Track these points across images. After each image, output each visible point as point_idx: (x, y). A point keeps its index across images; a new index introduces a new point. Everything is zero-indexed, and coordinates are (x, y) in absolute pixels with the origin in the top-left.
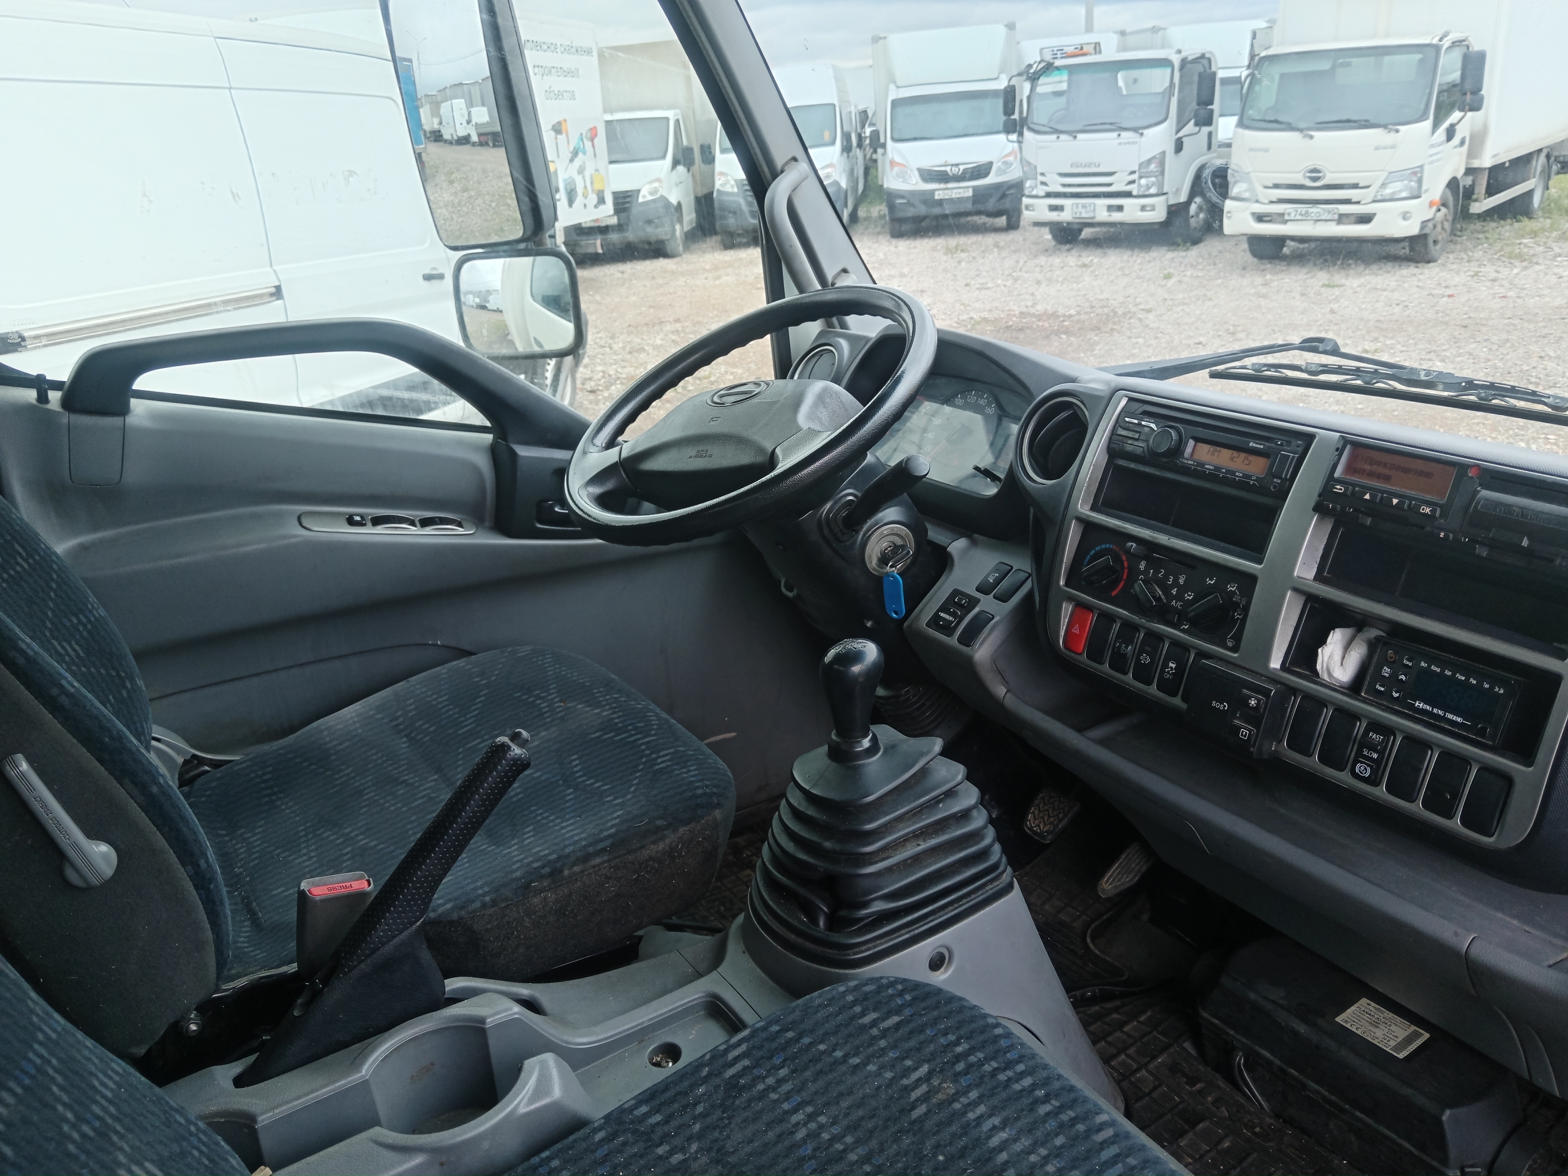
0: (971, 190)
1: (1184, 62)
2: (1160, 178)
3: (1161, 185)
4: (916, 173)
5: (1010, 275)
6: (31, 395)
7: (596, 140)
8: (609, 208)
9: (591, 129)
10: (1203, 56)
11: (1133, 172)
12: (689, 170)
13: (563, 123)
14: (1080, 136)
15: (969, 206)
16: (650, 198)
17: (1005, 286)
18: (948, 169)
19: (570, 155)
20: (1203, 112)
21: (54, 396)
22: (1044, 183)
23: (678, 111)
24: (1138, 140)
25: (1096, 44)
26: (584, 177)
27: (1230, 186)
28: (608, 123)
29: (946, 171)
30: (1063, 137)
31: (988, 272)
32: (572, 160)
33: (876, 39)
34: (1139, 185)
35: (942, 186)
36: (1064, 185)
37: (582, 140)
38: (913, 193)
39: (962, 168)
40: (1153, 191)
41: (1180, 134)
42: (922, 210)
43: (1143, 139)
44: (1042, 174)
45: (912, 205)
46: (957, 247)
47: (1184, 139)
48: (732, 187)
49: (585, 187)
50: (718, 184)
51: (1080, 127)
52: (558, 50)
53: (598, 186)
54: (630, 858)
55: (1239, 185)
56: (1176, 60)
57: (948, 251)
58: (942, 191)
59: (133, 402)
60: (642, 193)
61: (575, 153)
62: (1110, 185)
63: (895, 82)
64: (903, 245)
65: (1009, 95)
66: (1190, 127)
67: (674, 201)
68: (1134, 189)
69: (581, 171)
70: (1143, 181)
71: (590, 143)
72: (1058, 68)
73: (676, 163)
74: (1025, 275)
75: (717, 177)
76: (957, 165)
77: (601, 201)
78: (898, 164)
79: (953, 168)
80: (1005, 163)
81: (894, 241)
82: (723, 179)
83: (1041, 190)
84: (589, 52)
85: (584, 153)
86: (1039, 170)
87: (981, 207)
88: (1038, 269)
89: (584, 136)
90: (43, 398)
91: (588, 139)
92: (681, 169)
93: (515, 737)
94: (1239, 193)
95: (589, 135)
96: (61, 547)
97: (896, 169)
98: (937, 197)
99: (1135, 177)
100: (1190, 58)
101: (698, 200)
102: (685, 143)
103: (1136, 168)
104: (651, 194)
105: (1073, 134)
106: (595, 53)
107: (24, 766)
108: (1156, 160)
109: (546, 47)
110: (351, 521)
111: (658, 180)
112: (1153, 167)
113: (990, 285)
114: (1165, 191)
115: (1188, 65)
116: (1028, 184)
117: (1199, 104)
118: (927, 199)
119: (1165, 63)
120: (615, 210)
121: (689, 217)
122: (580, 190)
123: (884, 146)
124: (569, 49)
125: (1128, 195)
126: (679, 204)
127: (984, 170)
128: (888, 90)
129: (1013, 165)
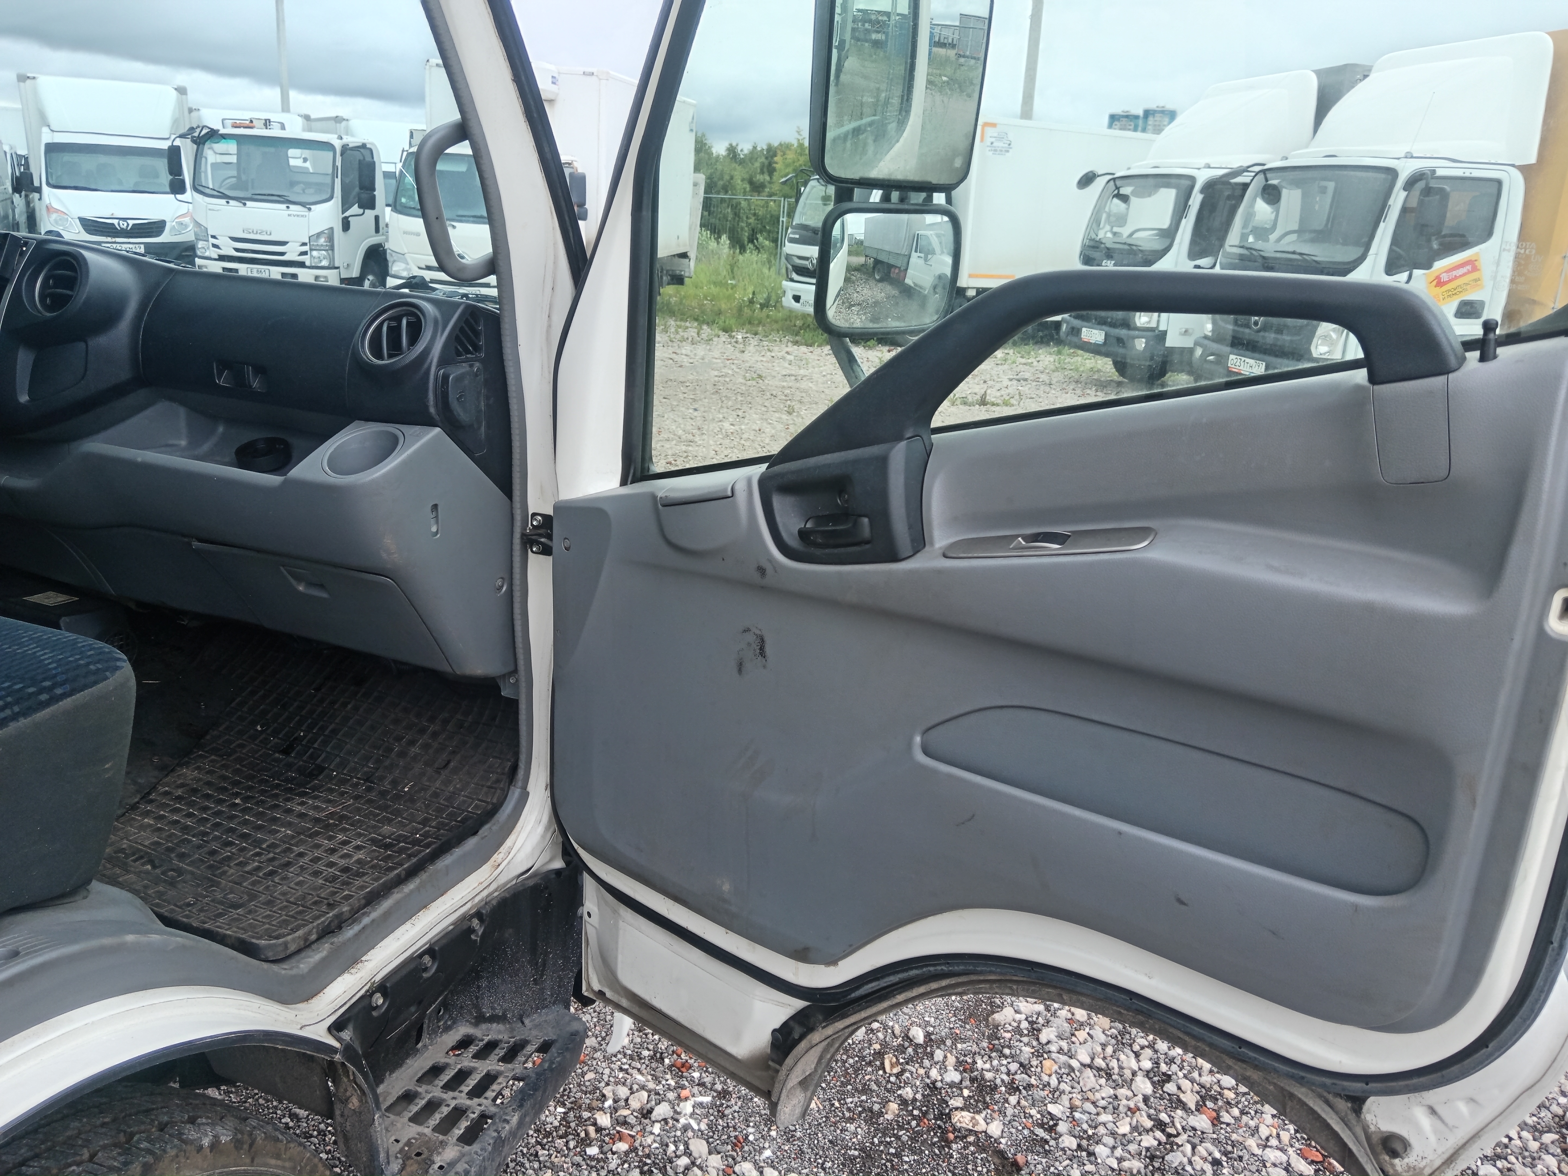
0: (142, 246)
1: (345, 148)
2: (330, 252)
3: (332, 260)
4: (78, 222)
10: (364, 146)
11: (304, 244)
14: (249, 203)
18: (115, 222)
20: (364, 196)
22: (215, 246)
24: (307, 214)
25: (266, 120)
27: (390, 265)
29: (113, 224)
30: (232, 202)
33: (23, 78)
34: (311, 256)
35: (109, 239)
36: (237, 250)
39: (131, 222)
40: (325, 263)
41: (347, 214)
43: (311, 213)
44: (214, 237)
47: (350, 219)
51: (249, 196)
55: (396, 264)
56: (338, 144)
58: (109, 245)
62: (282, 254)
63: (49, 126)
65: (174, 154)
66: (355, 210)
68: (306, 259)
70: (315, 253)
72: (224, 137)
76: (125, 219)
78: (57, 211)
79: (122, 222)
80: (181, 223)
83: (214, 253)
86: (210, 233)
94: (398, 271)
97: (55, 216)
99: (306, 248)
100: (351, 145)
103: (307, 241)
105: (242, 200)
108: (326, 236)
112: (322, 241)
114: (336, 265)
115: (348, 152)
116: (200, 244)
117: (361, 188)
119: (327, 146)
123: (39, 190)
125: (302, 265)
127: (157, 227)
128: (40, 133)
129: (186, 226)
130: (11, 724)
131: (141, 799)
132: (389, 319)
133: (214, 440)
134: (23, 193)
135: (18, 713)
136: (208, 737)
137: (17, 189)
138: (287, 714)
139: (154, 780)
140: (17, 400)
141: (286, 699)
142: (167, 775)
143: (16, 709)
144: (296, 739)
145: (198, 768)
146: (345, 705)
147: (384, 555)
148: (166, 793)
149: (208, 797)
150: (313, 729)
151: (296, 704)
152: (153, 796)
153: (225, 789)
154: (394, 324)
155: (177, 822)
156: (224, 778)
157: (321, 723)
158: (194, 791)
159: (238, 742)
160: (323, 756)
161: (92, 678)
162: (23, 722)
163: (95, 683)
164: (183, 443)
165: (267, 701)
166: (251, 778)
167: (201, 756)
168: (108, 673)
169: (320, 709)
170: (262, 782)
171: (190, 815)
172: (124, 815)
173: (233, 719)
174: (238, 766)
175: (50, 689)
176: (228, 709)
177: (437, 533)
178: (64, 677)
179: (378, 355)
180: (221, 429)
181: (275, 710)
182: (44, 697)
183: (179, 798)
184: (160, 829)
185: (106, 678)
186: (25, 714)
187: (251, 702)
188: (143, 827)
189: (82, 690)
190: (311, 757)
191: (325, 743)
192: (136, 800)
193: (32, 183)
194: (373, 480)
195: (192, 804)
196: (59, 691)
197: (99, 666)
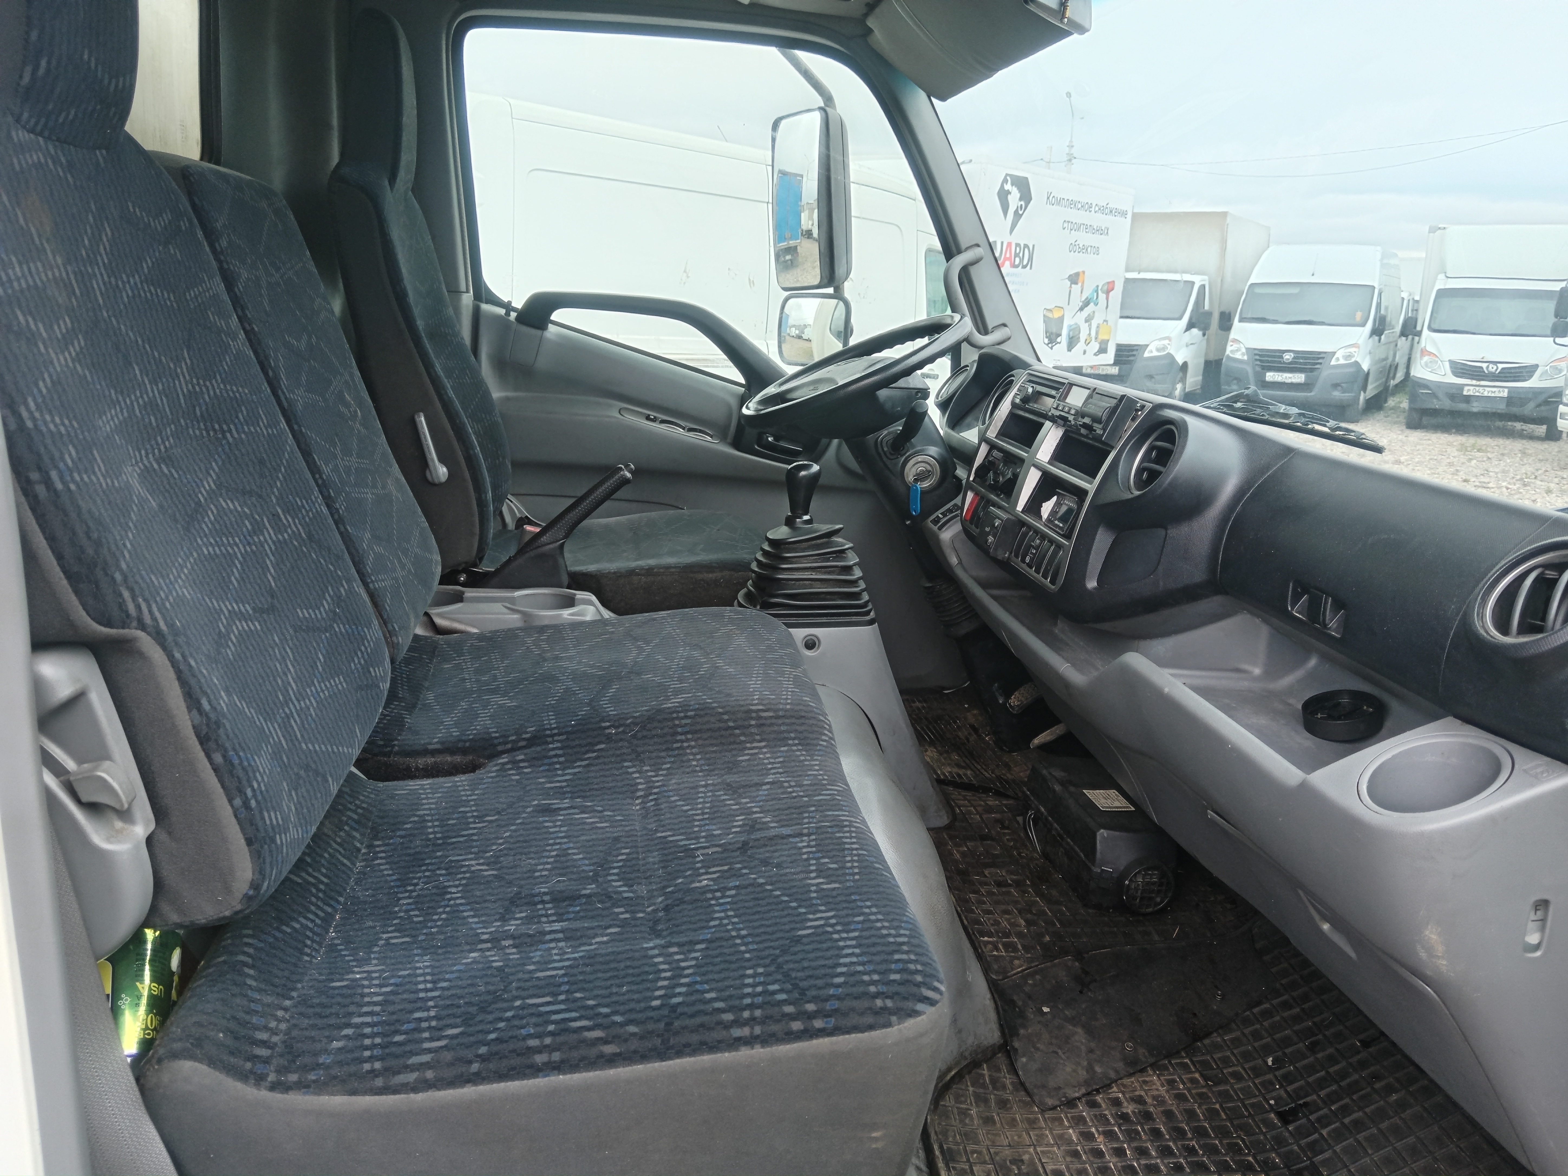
0: (1506, 390)
4: (1447, 365)
5: (1521, 479)
6: (502, 311)
7: (1111, 294)
8: (1110, 357)
9: (1108, 283)
12: (1204, 335)
13: (1081, 275)
15: (1502, 407)
16: (1155, 354)
17: (1507, 488)
18: (1484, 365)
19: (1081, 304)
21: (513, 315)
23: (1206, 277)
26: (1090, 326)
28: (1127, 281)
29: (1481, 368)
31: (1496, 473)
32: (1081, 309)
33: (1433, 230)
35: (1474, 382)
37: (1097, 291)
38: (1439, 385)
39: (1501, 366)
42: (1447, 404)
45: (1437, 397)
46: (1473, 446)
48: (1243, 354)
49: (1090, 334)
50: (1229, 349)
52: (1093, 209)
53: (1102, 337)
54: (692, 575)
57: (1463, 448)
58: (1471, 387)
59: (550, 325)
60: (1149, 349)
61: (1086, 303)
63: (1444, 273)
64: (1416, 436)
67: (1180, 361)
69: (1088, 320)
71: (1105, 296)
73: (1190, 326)
74: (1538, 482)
75: (1230, 343)
76: (1495, 363)
77: (1103, 350)
78: (1430, 353)
79: (1491, 366)
80: (1555, 368)
81: (1408, 432)
82: (1235, 346)
84: (1124, 214)
85: (1096, 304)
87: (1515, 410)
88: (1556, 480)
89: (1100, 288)
90: (508, 314)
91: (1103, 292)
92: (1195, 331)
93: (627, 466)
95: (1105, 288)
96: (496, 394)
97: (1426, 358)
98: (1465, 393)
101: (1208, 364)
102: (1207, 307)
104: (1158, 350)
106: (1129, 216)
107: (423, 419)
109: (1080, 206)
110: (648, 418)
111: (1169, 338)
113: (1490, 485)
118: (1456, 393)
120: (1115, 360)
121: (1194, 379)
122: (1083, 336)
123: (1419, 334)
124: (1102, 210)
126: (1185, 364)
127: (1528, 371)
128: (1436, 279)
129: (1560, 371)
130: (743, 1048)
131: (1084, 1095)
132: (1546, 566)
133: (1299, 674)
134: (1410, 337)
135: (758, 1037)
136: (1207, 1041)
137: (1403, 334)
138: (1311, 1059)
139: (1113, 1075)
140: (1084, 585)
141: (1320, 1037)
142: (1131, 1075)
143: (758, 1030)
144: (1306, 1104)
145: (1171, 1083)
146: (1390, 1089)
147: (1423, 955)
148: (1116, 1102)
149: (1156, 1133)
150: (1333, 1103)
151: (1330, 1050)
152: (1099, 1098)
153: (1180, 1133)
154: (1551, 574)
155: (1099, 1154)
156: (1191, 1115)
157: (1347, 1100)
158: (1147, 1116)
159: (1236, 1069)
160: (1327, 1155)
161: (869, 1019)
162: (759, 1052)
163: (871, 1028)
164: (1257, 671)
165: (1297, 1028)
166: (1222, 1133)
167: (1185, 1066)
168: (894, 1019)
169: (1356, 1077)
170: (1234, 1149)
171: (1119, 1152)
172: (1054, 1108)
173: (1247, 1031)
174: (1217, 1106)
175: (811, 1016)
176: (1248, 1013)
177: (1537, 947)
178: (836, 1004)
179: (1503, 625)
180: (1313, 662)
181: (1301, 1045)
182: (796, 1026)
183: (1125, 1117)
184: (1075, 1154)
185: (889, 1025)
186: (765, 1040)
187: (1277, 1018)
188: (1062, 1139)
189: (848, 1033)
190: (1312, 1146)
191: (1338, 1136)
192: (1077, 1095)
193: (1415, 327)
194: (1422, 834)
195: (1132, 1135)
196: (818, 1024)
197: (889, 1003)
